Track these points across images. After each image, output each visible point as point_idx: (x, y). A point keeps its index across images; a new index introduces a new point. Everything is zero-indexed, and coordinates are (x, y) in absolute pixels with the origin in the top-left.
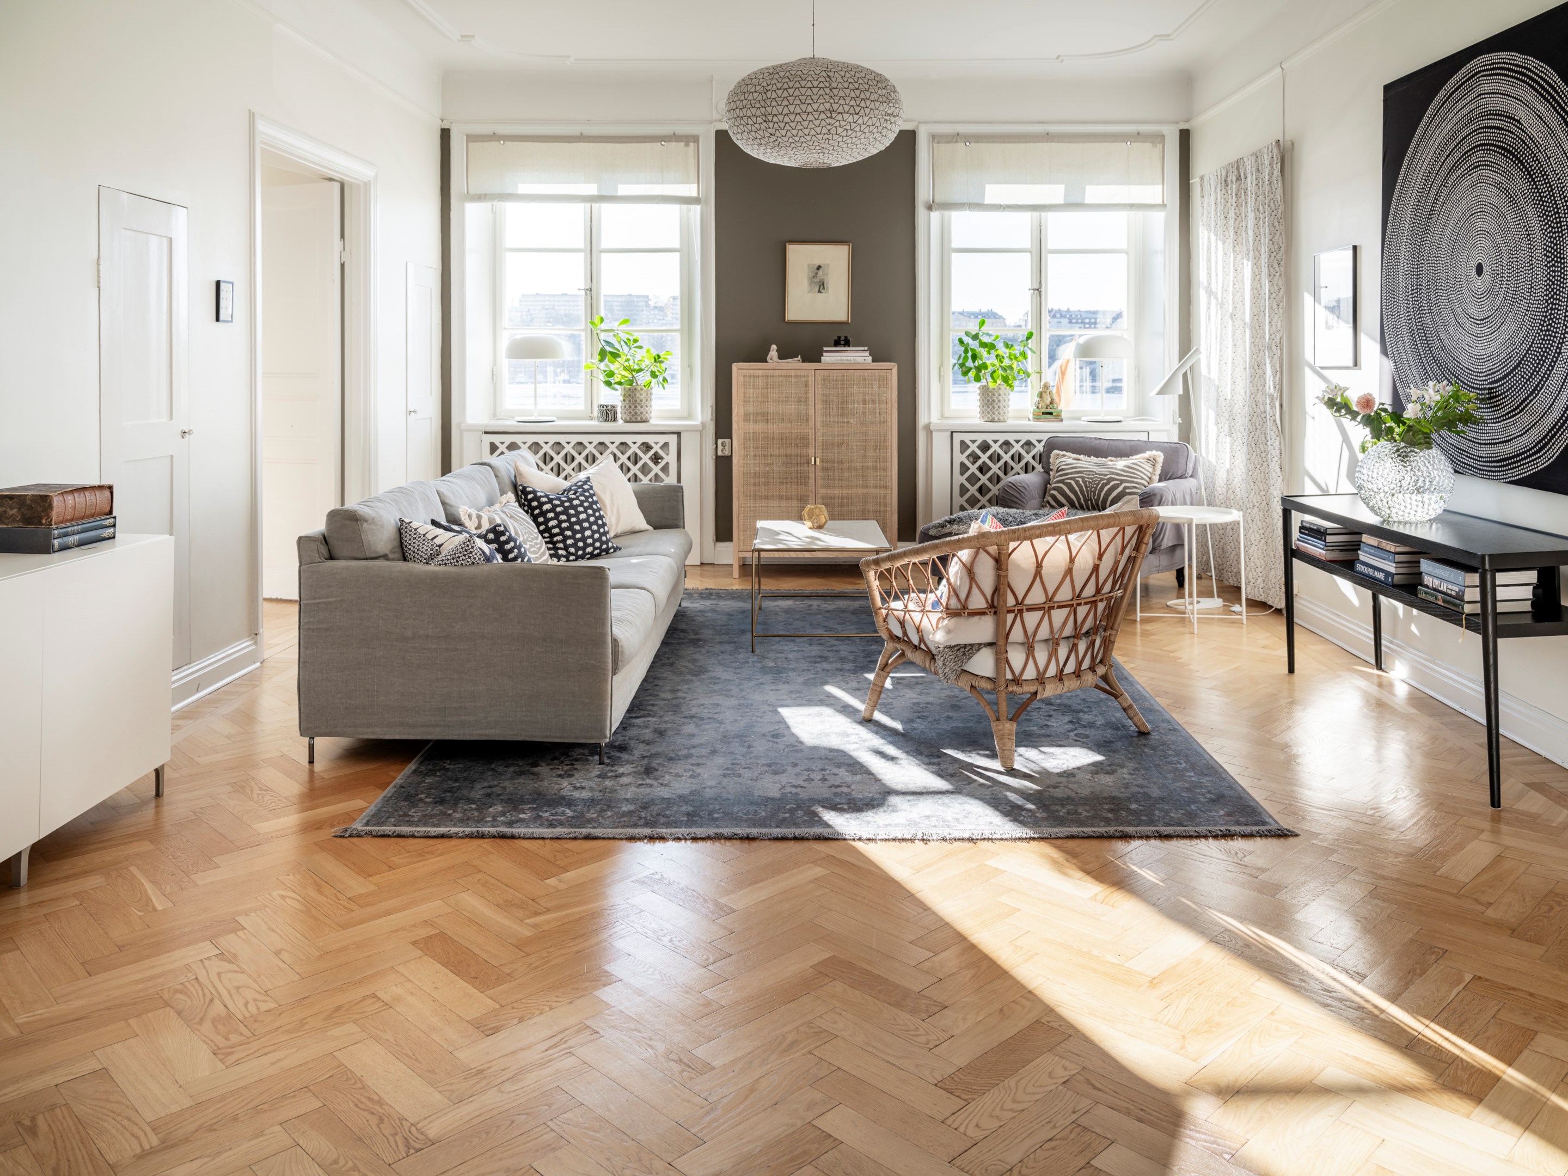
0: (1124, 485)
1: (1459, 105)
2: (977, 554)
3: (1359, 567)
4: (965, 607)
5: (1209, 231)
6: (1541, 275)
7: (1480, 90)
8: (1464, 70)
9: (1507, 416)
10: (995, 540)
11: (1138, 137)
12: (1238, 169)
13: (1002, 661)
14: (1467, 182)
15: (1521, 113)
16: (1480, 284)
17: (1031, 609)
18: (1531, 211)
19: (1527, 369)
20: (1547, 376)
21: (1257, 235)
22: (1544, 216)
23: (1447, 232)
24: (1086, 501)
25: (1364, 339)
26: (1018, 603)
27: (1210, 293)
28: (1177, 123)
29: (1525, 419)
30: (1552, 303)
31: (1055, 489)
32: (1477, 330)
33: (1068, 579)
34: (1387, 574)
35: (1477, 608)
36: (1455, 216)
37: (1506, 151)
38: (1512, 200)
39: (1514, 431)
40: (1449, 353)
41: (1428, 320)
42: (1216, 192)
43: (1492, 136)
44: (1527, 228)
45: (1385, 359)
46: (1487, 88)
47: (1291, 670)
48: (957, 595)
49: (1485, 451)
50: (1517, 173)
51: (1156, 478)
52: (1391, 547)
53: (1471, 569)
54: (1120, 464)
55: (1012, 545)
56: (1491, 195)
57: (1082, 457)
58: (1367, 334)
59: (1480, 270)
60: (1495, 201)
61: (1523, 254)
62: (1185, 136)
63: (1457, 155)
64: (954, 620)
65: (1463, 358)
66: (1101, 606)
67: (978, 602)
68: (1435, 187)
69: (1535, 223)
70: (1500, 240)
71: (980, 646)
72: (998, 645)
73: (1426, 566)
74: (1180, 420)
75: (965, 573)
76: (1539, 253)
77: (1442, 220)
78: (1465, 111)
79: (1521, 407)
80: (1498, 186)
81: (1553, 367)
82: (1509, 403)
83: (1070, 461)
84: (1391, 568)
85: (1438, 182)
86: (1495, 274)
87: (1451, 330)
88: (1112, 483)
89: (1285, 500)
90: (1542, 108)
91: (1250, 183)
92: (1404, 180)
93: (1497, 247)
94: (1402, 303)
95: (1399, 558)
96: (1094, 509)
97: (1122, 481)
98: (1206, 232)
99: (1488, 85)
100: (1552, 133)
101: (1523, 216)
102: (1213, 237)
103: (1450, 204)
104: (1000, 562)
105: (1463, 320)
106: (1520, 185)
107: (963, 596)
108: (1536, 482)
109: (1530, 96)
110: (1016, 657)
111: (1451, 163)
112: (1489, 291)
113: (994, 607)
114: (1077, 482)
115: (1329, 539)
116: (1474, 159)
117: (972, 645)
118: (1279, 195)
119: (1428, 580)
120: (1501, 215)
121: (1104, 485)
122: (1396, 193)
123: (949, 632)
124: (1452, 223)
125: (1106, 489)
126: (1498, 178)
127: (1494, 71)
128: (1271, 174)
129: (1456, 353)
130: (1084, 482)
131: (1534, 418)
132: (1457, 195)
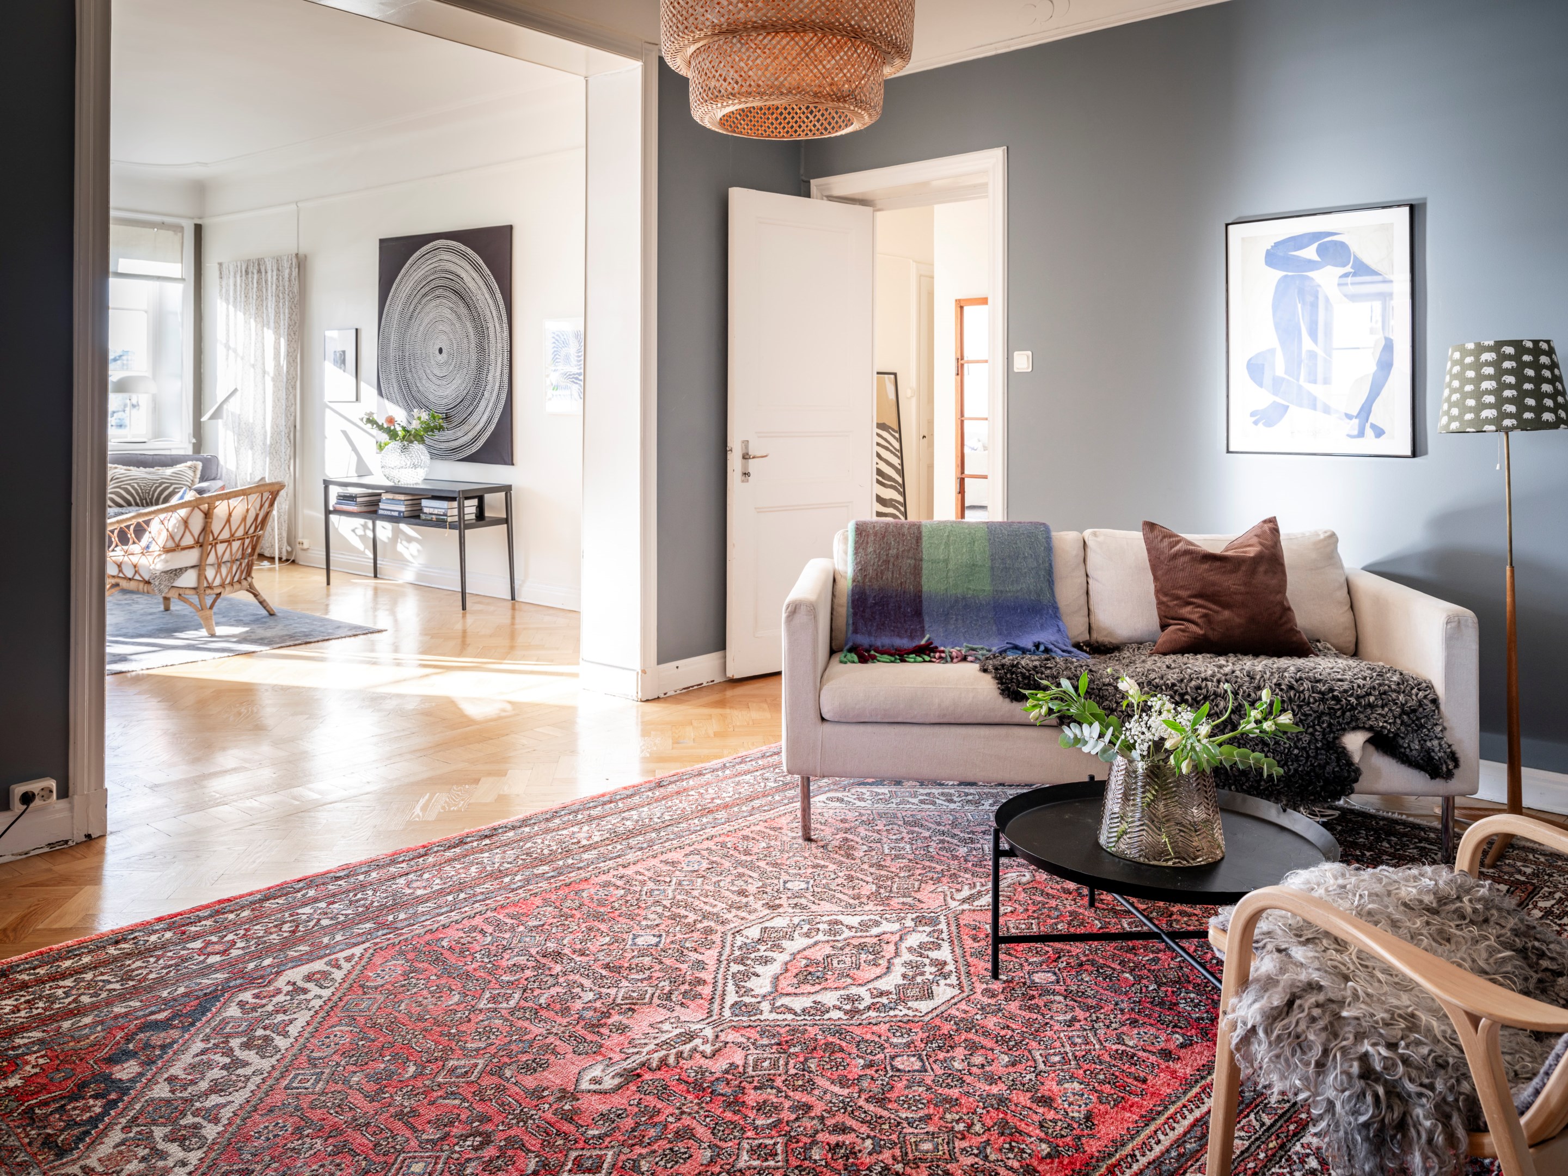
0: (174, 486)
1: (429, 262)
2: (192, 510)
3: (380, 512)
4: (178, 546)
5: (228, 303)
6: (474, 357)
7: (441, 257)
8: (431, 244)
9: (456, 427)
10: (208, 500)
11: (163, 226)
12: (259, 265)
13: (201, 576)
14: (433, 303)
15: (463, 275)
16: (441, 358)
17: (222, 542)
18: (469, 324)
19: (466, 403)
20: (477, 406)
21: (277, 313)
22: (475, 327)
23: (421, 329)
24: (141, 500)
25: (363, 385)
26: (214, 539)
27: (228, 347)
28: (193, 218)
29: (465, 428)
30: (480, 371)
31: (111, 493)
32: (439, 382)
33: (227, 526)
34: (400, 512)
35: (456, 519)
36: (426, 321)
37: (456, 292)
38: (459, 318)
39: (460, 434)
40: (422, 394)
41: (409, 375)
42: (235, 277)
43: (448, 283)
44: (467, 332)
45: (380, 398)
46: (445, 257)
47: (328, 583)
48: (173, 539)
49: (443, 446)
50: (461, 304)
51: (197, 480)
52: (402, 497)
53: (453, 499)
54: (168, 471)
55: (217, 503)
56: (448, 313)
57: (131, 468)
58: (365, 382)
59: (441, 351)
60: (449, 316)
61: (465, 345)
62: (198, 229)
63: (427, 289)
64: (170, 555)
65: (431, 397)
66: (247, 541)
67: (188, 540)
68: (414, 303)
69: (471, 330)
70: (452, 336)
71: (186, 568)
72: (199, 567)
73: (424, 503)
74: (194, 441)
75: (182, 523)
76: (473, 345)
77: (418, 322)
78: (432, 266)
79: (463, 422)
80: (451, 309)
81: (480, 402)
82: (457, 420)
83: (123, 471)
84: (402, 508)
85: (416, 301)
86: (449, 354)
87: (424, 382)
88: (164, 486)
89: (325, 481)
90: (475, 275)
91: (271, 277)
92: (393, 296)
93: (450, 340)
94: (393, 366)
95: (406, 503)
96: (148, 505)
97: (172, 484)
98: (224, 305)
99: (446, 256)
100: (480, 288)
101: (464, 326)
102: (231, 308)
103: (423, 314)
104: (208, 515)
105: (431, 377)
106: (463, 310)
107: (177, 539)
108: (471, 459)
109: (468, 267)
110: (210, 573)
111: (423, 292)
112: (446, 362)
113: (200, 544)
114: (133, 487)
115: (359, 500)
116: (437, 292)
117: (181, 569)
118: (296, 289)
119: (426, 510)
120: (453, 324)
121: (157, 488)
122: (388, 303)
123: (167, 561)
124: (424, 324)
125: (159, 490)
126: (451, 305)
127: (449, 249)
128: (290, 275)
129: (426, 394)
130: (140, 486)
131: (471, 427)
132: (427, 309)
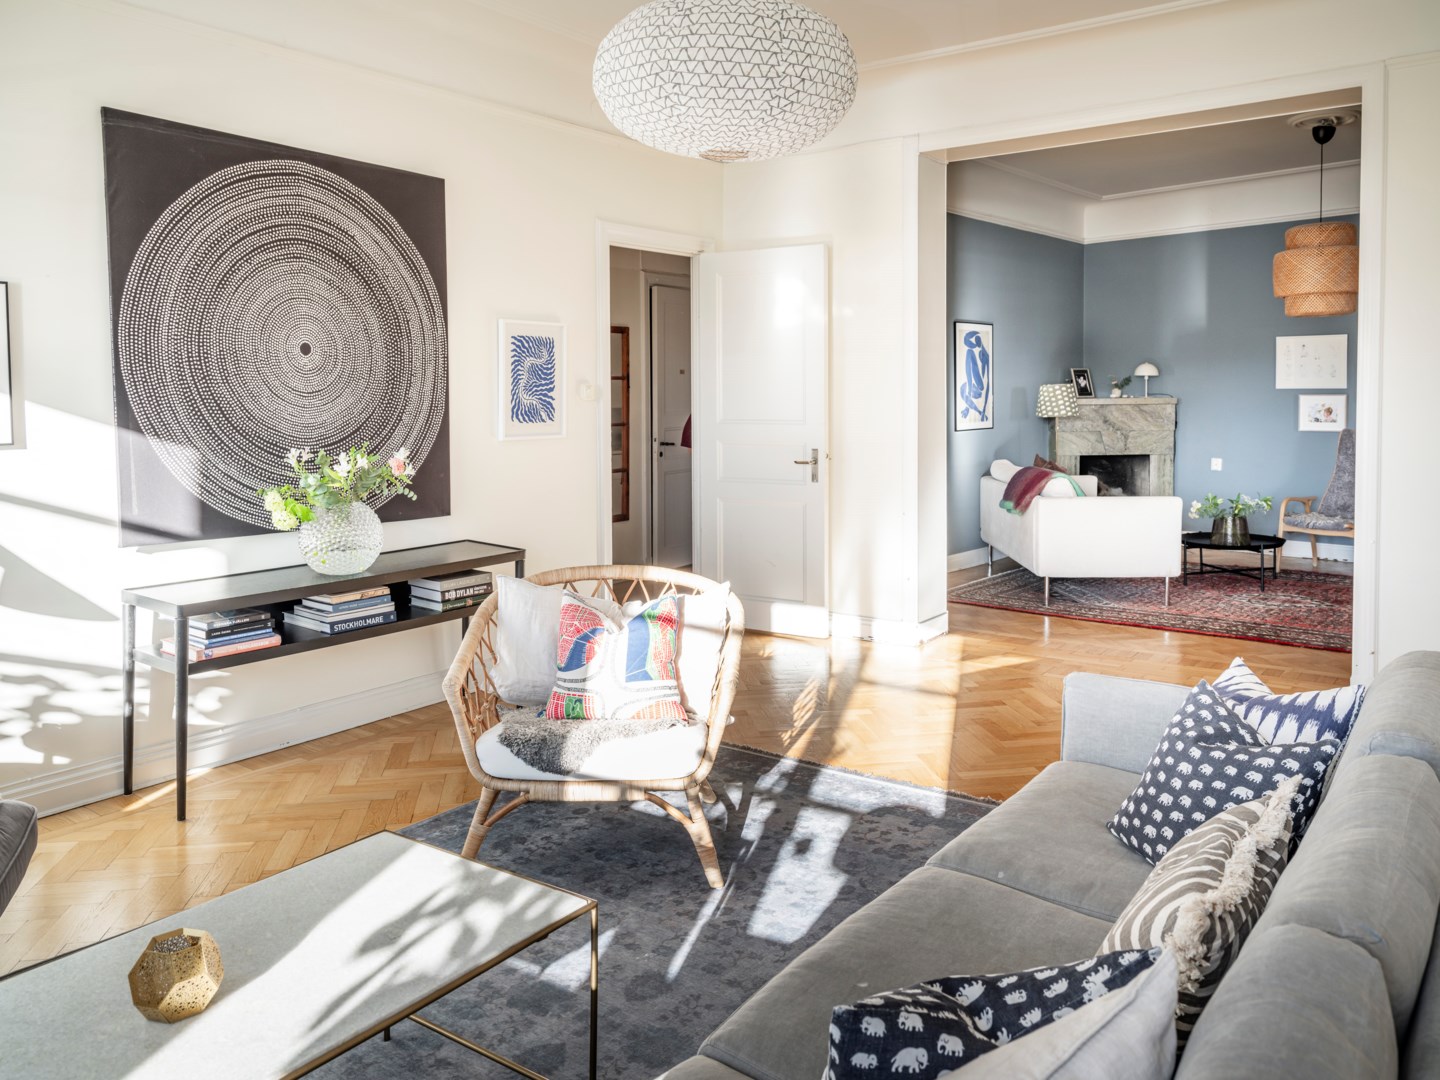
1: (271, 192)
6: (380, 362)
8: (274, 163)
14: (284, 267)
15: (353, 231)
16: (307, 361)
18: (368, 311)
19: (366, 433)
20: (388, 437)
22: (383, 318)
23: (252, 306)
25: (32, 409)
30: (393, 384)
32: (304, 402)
36: (266, 295)
37: (335, 254)
38: (347, 298)
41: (221, 390)
43: (318, 237)
44: (364, 323)
50: (351, 278)
56: (319, 288)
59: (306, 349)
60: (322, 293)
61: (361, 345)
63: (265, 238)
65: (284, 426)
69: (372, 320)
70: (330, 327)
76: (379, 344)
77: (242, 294)
78: (281, 201)
80: (330, 283)
81: (394, 431)
85: (235, 254)
86: (326, 356)
87: (262, 401)
90: (379, 237)
92: (165, 236)
93: (327, 333)
94: (169, 371)
101: (358, 313)
103: (255, 280)
105: (282, 392)
106: (353, 286)
109: (366, 222)
111: (254, 242)
112: (319, 369)
116: (291, 249)
120: (332, 307)
122: (146, 246)
124: (260, 299)
126: (327, 276)
127: (322, 184)
129: (271, 422)
132: (267, 274)
